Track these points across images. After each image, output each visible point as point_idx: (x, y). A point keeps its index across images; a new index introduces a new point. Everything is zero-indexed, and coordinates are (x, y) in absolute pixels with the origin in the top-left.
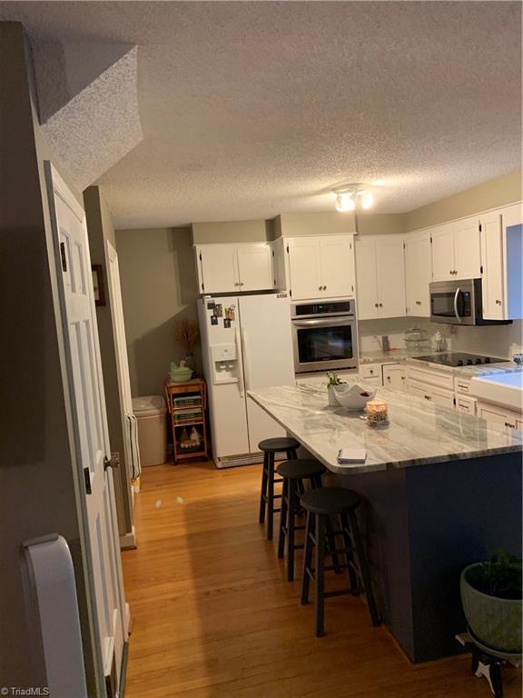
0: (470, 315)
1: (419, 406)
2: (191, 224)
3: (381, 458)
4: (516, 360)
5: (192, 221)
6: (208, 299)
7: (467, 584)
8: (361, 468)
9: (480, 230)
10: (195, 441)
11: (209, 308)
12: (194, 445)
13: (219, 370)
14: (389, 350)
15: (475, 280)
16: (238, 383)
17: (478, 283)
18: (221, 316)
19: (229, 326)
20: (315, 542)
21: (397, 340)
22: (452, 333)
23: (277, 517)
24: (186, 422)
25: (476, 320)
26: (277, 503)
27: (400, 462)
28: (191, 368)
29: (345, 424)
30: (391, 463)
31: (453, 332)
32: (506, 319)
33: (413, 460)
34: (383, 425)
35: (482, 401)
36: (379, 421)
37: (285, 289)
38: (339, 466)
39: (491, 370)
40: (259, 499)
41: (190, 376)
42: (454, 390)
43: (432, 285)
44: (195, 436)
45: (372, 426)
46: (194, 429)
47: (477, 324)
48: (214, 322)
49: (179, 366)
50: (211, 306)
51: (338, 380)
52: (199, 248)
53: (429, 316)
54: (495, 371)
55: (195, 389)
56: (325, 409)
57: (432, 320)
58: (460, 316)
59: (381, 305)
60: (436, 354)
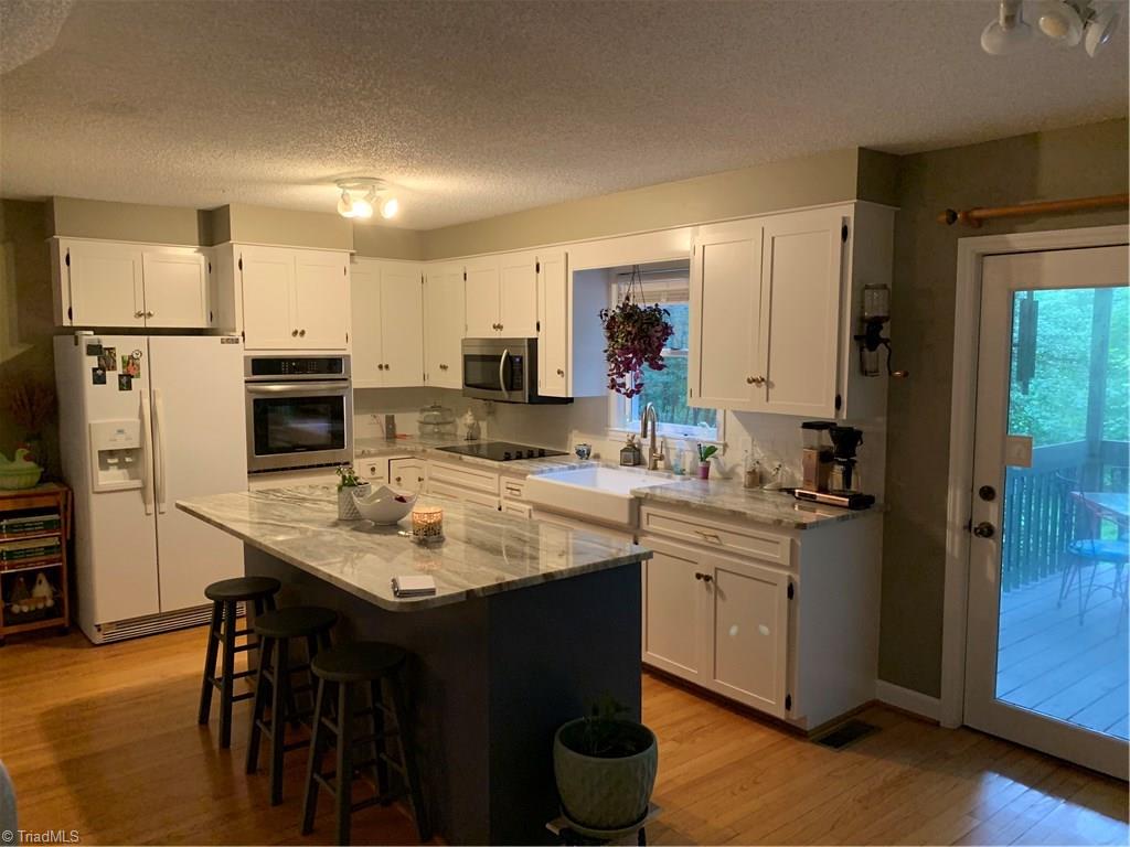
0: (521, 389)
1: (475, 514)
2: (52, 198)
3: (456, 585)
4: (579, 453)
5: (55, 194)
6: (88, 338)
7: (565, 748)
8: (433, 599)
9: (538, 270)
10: (45, 598)
11: (89, 354)
12: (41, 606)
13: (104, 466)
14: (396, 437)
15: (529, 339)
16: (143, 490)
17: (533, 343)
18: (114, 368)
19: (129, 388)
20: (339, 731)
21: (408, 423)
22: (489, 413)
23: (241, 709)
24: (26, 565)
25: (530, 396)
26: (240, 687)
27: (483, 588)
28: (40, 465)
29: (379, 544)
30: (472, 590)
31: (491, 413)
32: (570, 396)
33: (500, 585)
34: (438, 542)
35: (541, 509)
36: (430, 536)
37: (234, 331)
38: (398, 600)
39: (550, 466)
40: (200, 685)
41: (36, 479)
42: (499, 495)
43: (466, 342)
44: (43, 589)
45: (422, 543)
46: (41, 576)
47: (531, 402)
48: (99, 379)
49: (12, 459)
50: (94, 350)
51: (356, 479)
52: (65, 244)
53: (461, 387)
54: (555, 467)
55: (50, 502)
56: (335, 525)
57: (464, 393)
58: (507, 389)
59: (387, 367)
60: (466, 443)
